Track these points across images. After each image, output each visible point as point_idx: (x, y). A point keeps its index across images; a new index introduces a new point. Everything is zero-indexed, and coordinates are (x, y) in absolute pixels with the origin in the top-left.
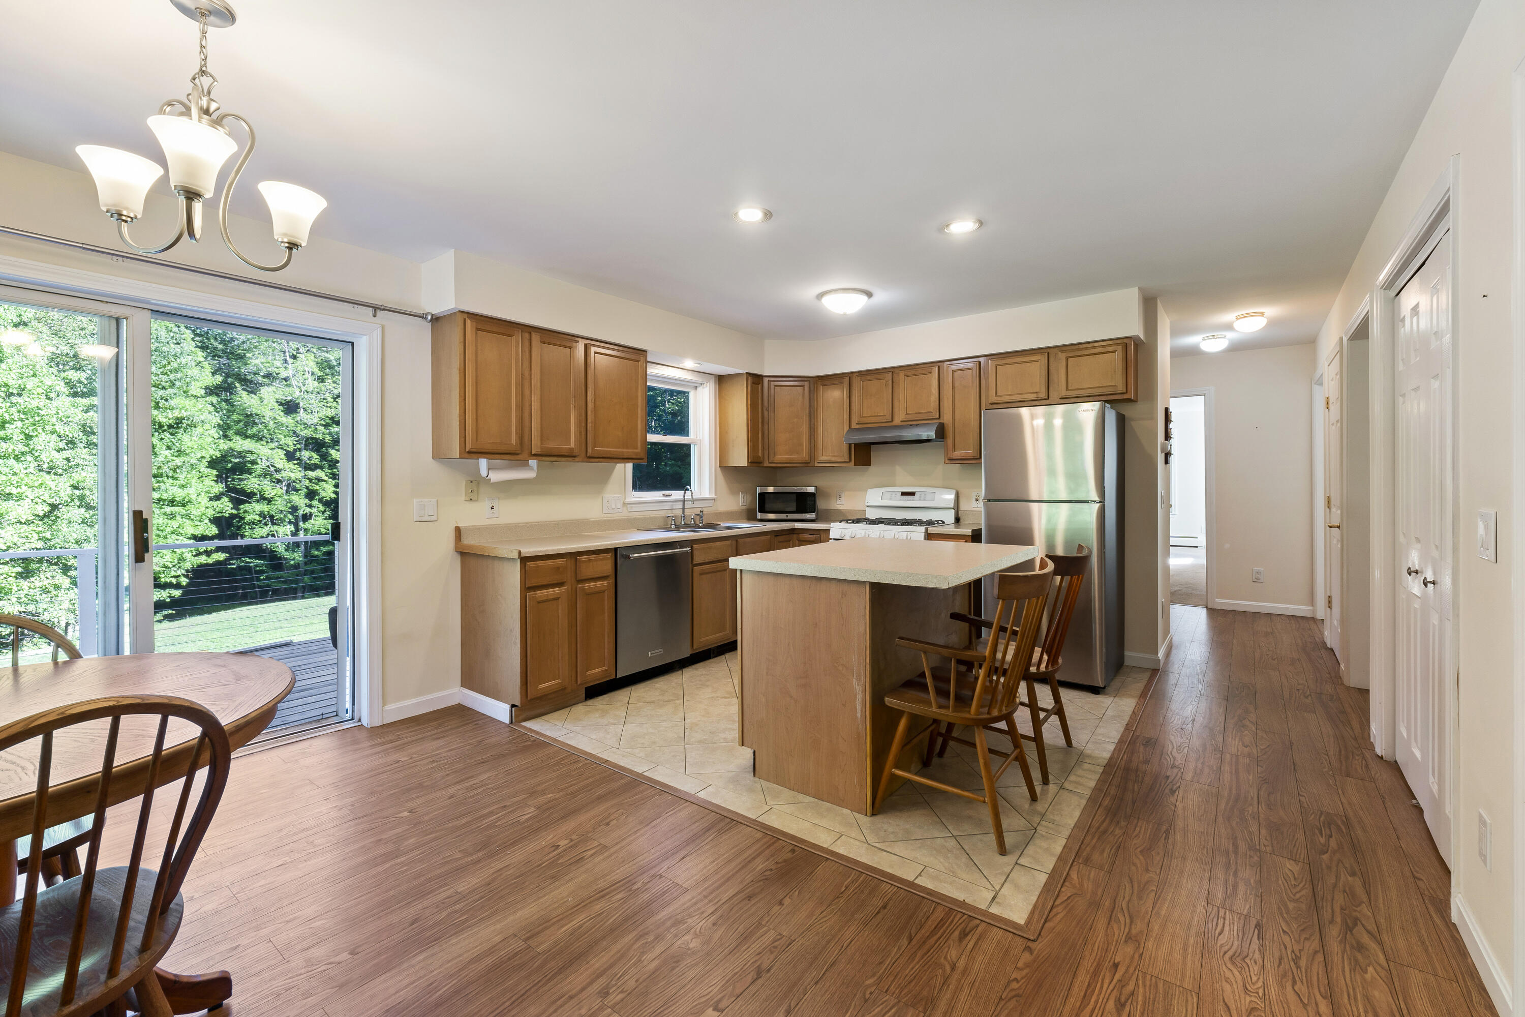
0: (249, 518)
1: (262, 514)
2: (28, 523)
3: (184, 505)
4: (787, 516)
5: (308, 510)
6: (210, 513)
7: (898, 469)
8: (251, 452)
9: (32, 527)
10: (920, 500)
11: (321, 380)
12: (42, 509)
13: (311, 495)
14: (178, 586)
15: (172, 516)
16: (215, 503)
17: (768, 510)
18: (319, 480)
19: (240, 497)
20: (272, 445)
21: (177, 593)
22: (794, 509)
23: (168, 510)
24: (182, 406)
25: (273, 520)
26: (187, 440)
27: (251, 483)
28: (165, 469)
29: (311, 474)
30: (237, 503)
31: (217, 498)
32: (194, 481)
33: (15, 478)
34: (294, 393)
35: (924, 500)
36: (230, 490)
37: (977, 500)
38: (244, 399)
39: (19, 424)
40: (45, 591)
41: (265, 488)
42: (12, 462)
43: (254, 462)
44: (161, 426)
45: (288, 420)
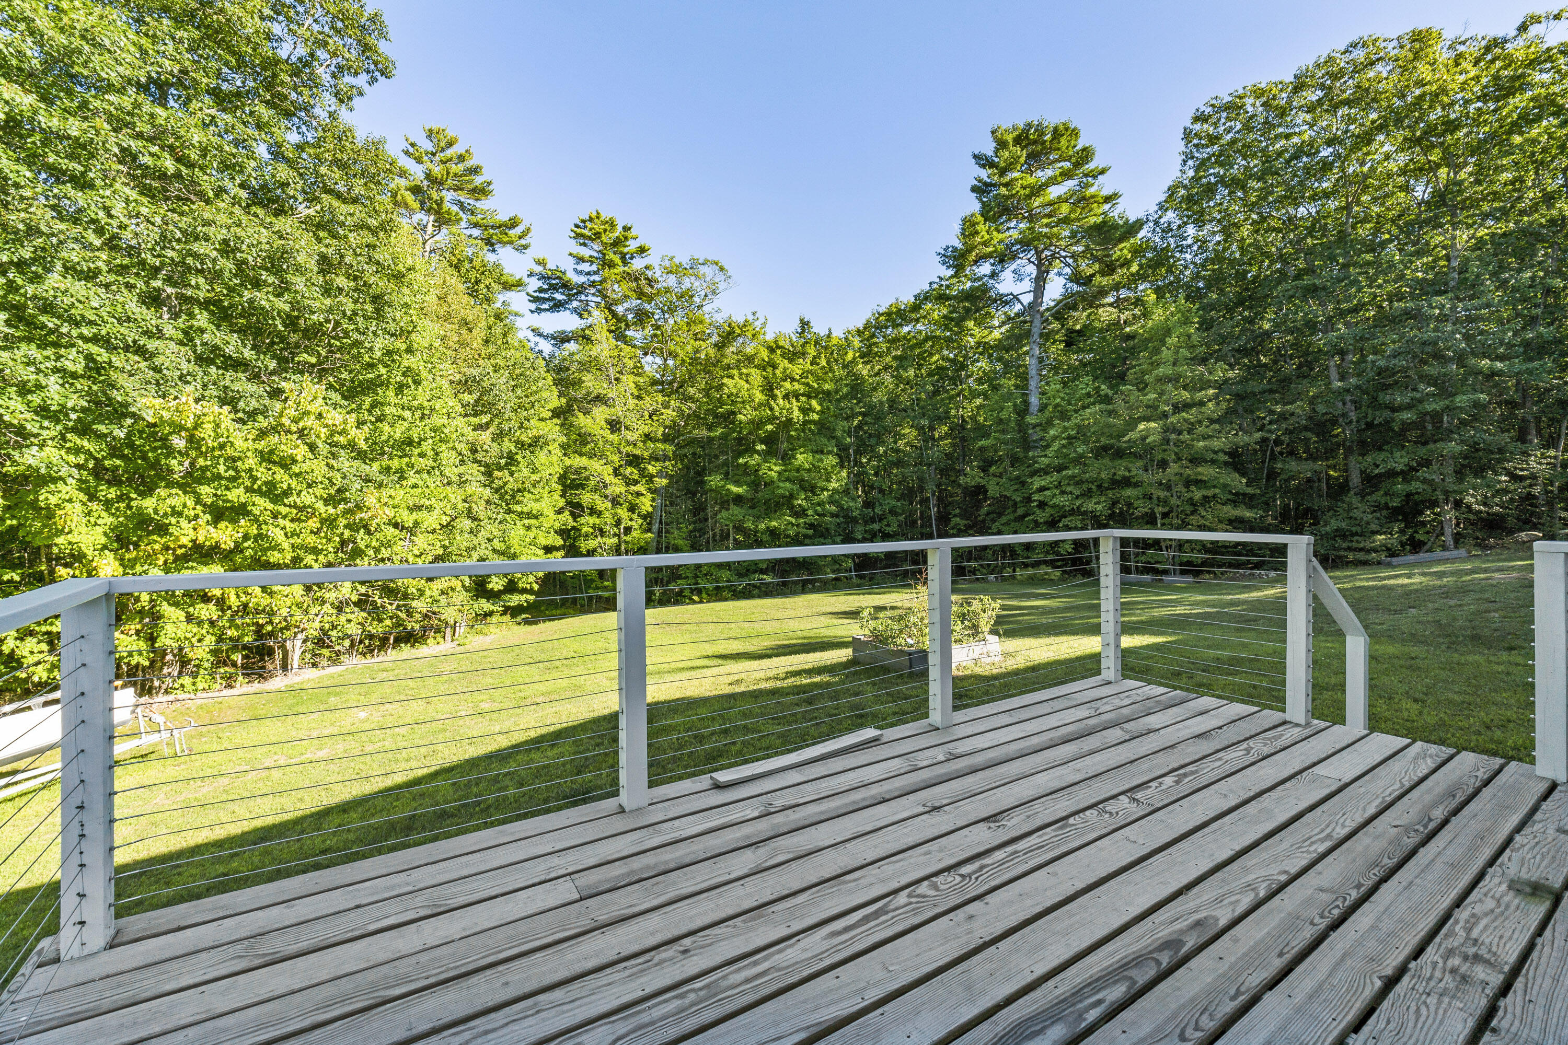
0: (585, 530)
1: (594, 527)
2: (434, 531)
3: (536, 518)
5: (630, 523)
6: (557, 525)
8: (585, 469)
9: (435, 536)
11: (639, 398)
12: (445, 520)
13: (632, 509)
14: (530, 591)
15: (529, 528)
16: (560, 517)
18: (638, 494)
19: (576, 509)
20: (603, 461)
21: (531, 598)
23: (526, 522)
24: (537, 428)
25: (602, 533)
26: (542, 457)
27: (586, 498)
28: (527, 484)
29: (633, 488)
30: (575, 517)
31: (559, 512)
32: (546, 495)
33: (427, 491)
34: (618, 411)
36: (569, 503)
38: (581, 420)
39: (430, 441)
40: (443, 593)
41: (597, 502)
42: (425, 476)
43: (587, 479)
44: (523, 445)
45: (615, 438)
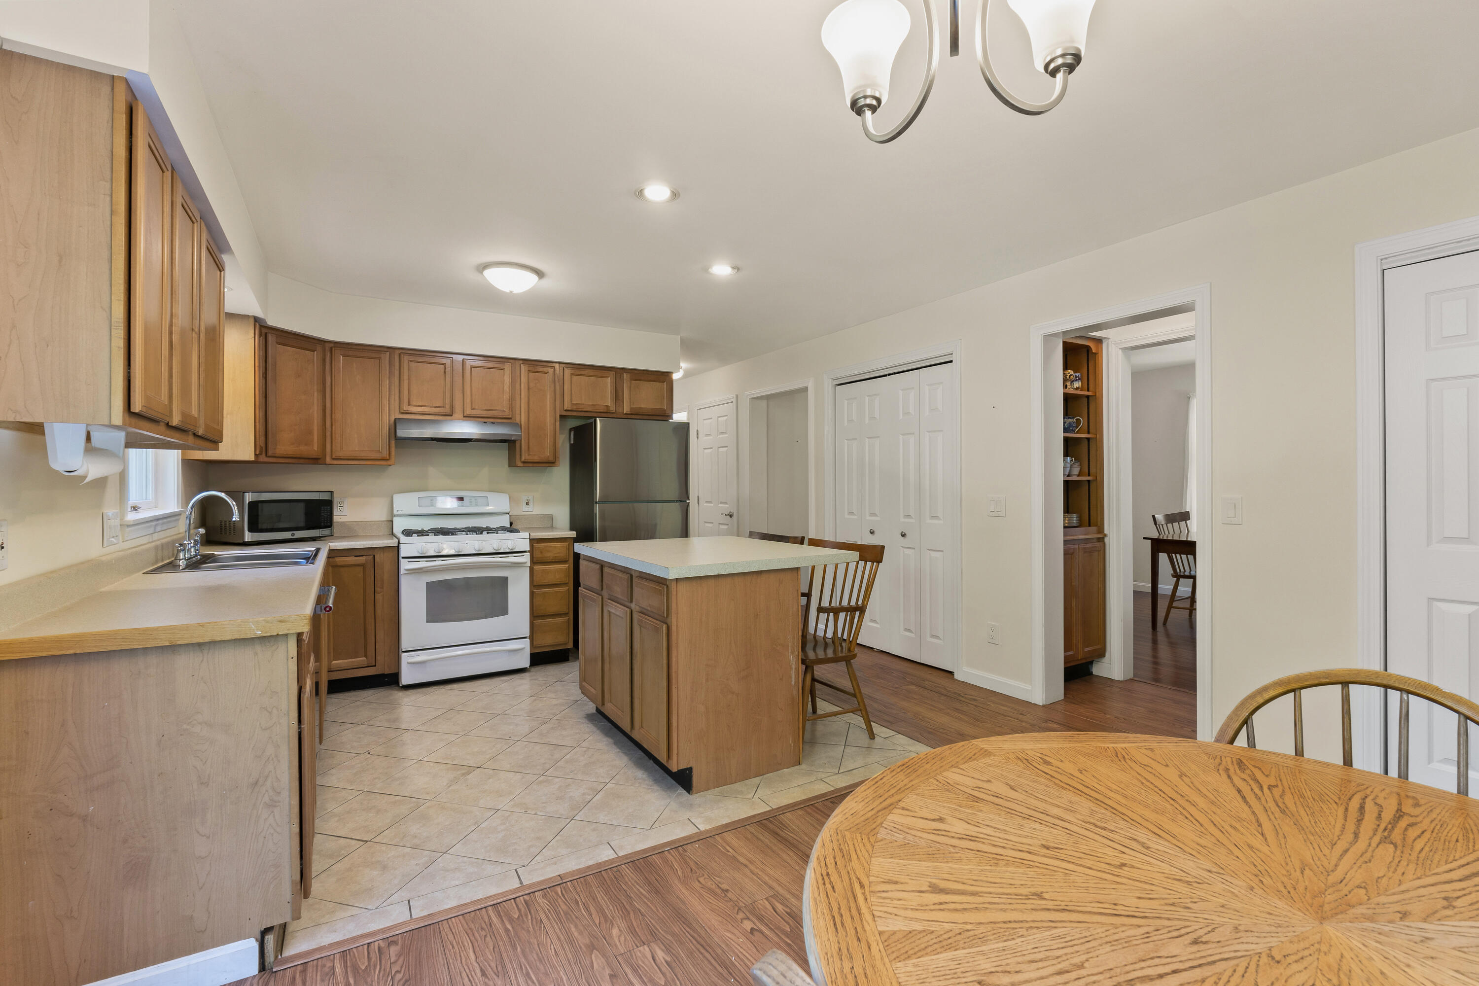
4: (293, 535)
7: (432, 471)
10: (471, 505)
17: (264, 527)
22: (302, 524)
35: (477, 505)
37: (527, 504)
